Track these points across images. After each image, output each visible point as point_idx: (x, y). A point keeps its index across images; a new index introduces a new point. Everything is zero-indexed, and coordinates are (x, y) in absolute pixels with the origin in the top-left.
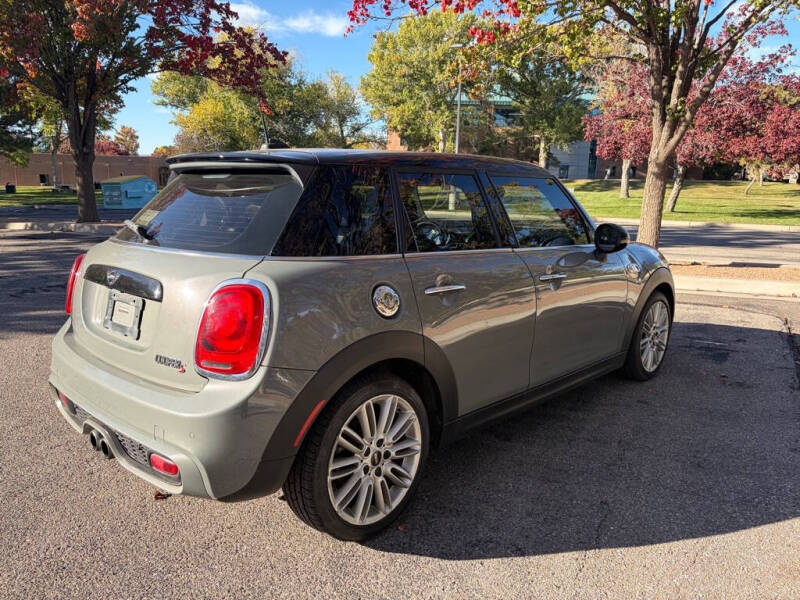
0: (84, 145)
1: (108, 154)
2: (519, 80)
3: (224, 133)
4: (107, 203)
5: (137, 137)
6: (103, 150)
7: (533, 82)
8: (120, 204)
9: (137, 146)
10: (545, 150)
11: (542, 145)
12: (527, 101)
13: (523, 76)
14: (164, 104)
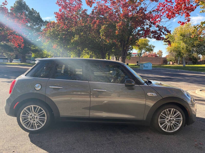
0: (124, 55)
1: (154, 57)
3: (177, 51)
4: (141, 68)
5: (162, 53)
6: (152, 56)
8: (143, 68)
9: (162, 55)
14: (166, 45)
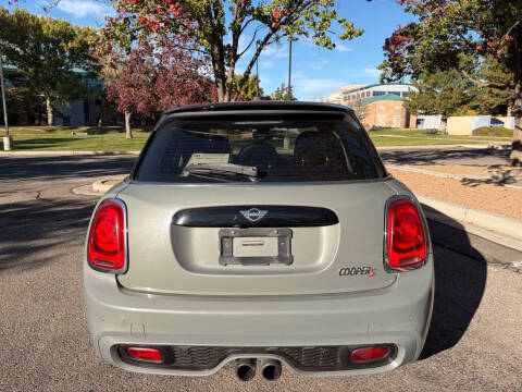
2: (21, 53)
7: (33, 56)
10: (51, 106)
11: (48, 102)
12: (30, 70)
13: (25, 51)
